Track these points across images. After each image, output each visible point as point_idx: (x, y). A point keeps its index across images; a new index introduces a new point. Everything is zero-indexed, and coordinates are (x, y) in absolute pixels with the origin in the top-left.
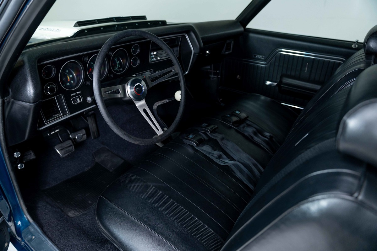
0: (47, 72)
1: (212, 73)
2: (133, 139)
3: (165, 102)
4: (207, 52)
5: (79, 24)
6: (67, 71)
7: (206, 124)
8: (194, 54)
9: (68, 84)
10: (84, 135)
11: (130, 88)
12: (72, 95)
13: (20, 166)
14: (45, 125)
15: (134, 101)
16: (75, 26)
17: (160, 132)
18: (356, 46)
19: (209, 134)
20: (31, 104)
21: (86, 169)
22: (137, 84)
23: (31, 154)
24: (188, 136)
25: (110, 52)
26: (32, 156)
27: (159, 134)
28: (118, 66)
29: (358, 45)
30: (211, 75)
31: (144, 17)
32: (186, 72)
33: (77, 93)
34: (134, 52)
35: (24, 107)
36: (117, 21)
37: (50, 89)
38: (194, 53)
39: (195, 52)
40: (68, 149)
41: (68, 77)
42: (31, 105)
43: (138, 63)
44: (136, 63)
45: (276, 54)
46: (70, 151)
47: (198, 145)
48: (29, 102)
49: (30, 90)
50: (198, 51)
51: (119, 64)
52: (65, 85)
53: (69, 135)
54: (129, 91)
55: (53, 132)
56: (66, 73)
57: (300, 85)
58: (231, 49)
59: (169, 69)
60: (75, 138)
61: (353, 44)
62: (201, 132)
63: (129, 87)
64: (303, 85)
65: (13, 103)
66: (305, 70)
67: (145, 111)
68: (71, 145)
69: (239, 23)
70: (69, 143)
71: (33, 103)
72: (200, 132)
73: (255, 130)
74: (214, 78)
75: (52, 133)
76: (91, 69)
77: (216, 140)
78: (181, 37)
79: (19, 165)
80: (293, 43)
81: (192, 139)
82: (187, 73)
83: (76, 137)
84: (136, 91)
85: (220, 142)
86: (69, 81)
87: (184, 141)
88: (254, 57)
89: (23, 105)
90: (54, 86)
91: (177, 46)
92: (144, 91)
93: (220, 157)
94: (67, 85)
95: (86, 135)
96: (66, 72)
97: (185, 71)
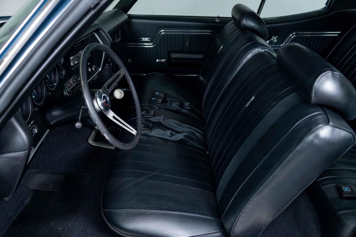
15: (104, 112)
17: (134, 132)
18: (218, 20)
19: (152, 119)
20: (26, 152)
22: (103, 95)
27: (135, 135)
29: (219, 19)
33: (32, 123)
34: (60, 63)
43: (64, 72)
45: (160, 34)
47: (151, 132)
57: (187, 57)
58: (120, 36)
59: (118, 73)
61: (216, 19)
63: (98, 100)
64: (189, 57)
66: (186, 44)
67: (114, 117)
69: (121, 11)
73: (178, 103)
77: (160, 123)
78: (90, 36)
80: (172, 24)
82: (100, 69)
85: (164, 123)
88: (141, 40)
92: (109, 101)
93: (172, 135)
97: (98, 68)
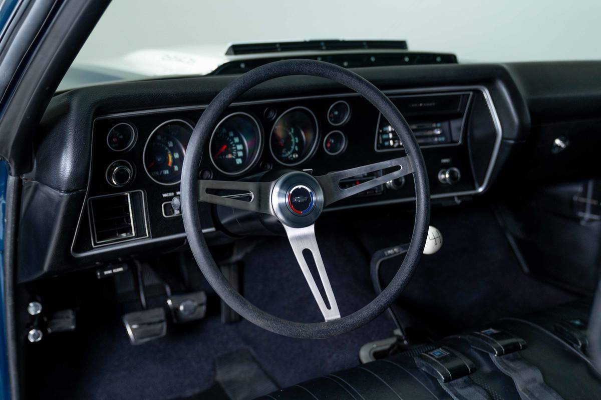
0: (121, 137)
1: (588, 208)
2: (249, 309)
3: (395, 253)
4: (558, 142)
5: (236, 49)
6: (171, 145)
7: (494, 331)
8: (502, 143)
9: (166, 172)
10: (201, 305)
11: (279, 194)
12: (165, 195)
13: (34, 335)
14: (92, 249)
15: (286, 227)
16: (227, 53)
17: (332, 314)
19: (494, 357)
20: (62, 194)
21: (189, 393)
22: (300, 187)
23: (68, 317)
24: (431, 350)
25: (271, 113)
26: (67, 322)
27: (326, 319)
28: (293, 147)
30: (584, 211)
31: (402, 44)
32: (480, 185)
33: (178, 193)
34: (337, 119)
35: (50, 199)
36: (327, 49)
37: (118, 171)
38: (503, 138)
39: (506, 136)
40: (152, 327)
41: (170, 157)
42: (61, 196)
43: (343, 146)
44: (338, 146)
46: (155, 335)
47: (447, 380)
48: (59, 189)
49: (66, 165)
50: (515, 133)
51: (296, 144)
52: (159, 173)
53: (167, 298)
54: (277, 199)
55: (109, 272)
56: (168, 147)
59: (389, 163)
60: (178, 309)
62: (475, 350)
63: (277, 189)
65: (36, 188)
67: (307, 254)
68: (161, 322)
70: (158, 314)
71: (67, 191)
72: (472, 350)
74: (591, 220)
75: (106, 273)
76: (225, 147)
78: (471, 93)
79: (32, 332)
81: (437, 359)
82: (481, 189)
83: (181, 308)
84: (292, 202)
86: (170, 164)
87: (417, 361)
89: (49, 194)
90: (128, 170)
91: (459, 116)
92: (314, 207)
94: (162, 173)
95: (204, 308)
96: (167, 145)
97: (477, 185)
